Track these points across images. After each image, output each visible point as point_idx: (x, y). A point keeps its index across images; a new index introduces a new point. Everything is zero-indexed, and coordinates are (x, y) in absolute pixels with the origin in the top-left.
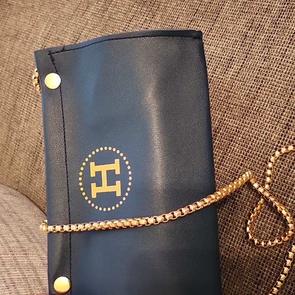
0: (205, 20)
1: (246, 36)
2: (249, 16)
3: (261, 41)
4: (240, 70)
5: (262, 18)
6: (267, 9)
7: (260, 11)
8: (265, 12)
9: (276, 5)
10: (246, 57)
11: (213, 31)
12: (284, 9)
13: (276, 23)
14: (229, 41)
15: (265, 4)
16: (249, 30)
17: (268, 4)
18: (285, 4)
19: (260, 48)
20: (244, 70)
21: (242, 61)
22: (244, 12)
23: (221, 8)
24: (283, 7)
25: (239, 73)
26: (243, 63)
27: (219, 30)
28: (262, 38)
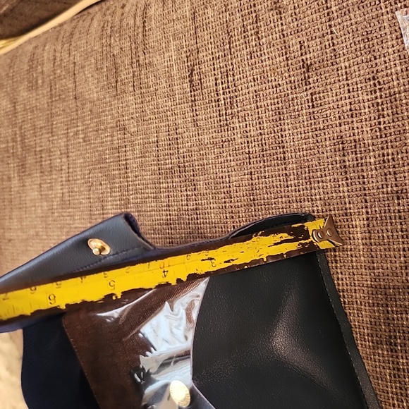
0: (269, 163)
1: (345, 167)
2: (331, 132)
3: (373, 167)
4: (368, 226)
5: (353, 129)
6: (351, 110)
7: (342, 118)
8: (352, 117)
9: (361, 98)
10: (366, 201)
11: (292, 177)
12: (379, 101)
13: (380, 129)
14: (325, 184)
15: (343, 102)
16: (344, 155)
17: (348, 101)
18: (375, 92)
19: (379, 179)
20: (375, 225)
21: (364, 210)
22: (320, 130)
23: (282, 136)
24: (376, 98)
25: (369, 232)
26: (367, 213)
27: (299, 173)
28: (372, 160)
